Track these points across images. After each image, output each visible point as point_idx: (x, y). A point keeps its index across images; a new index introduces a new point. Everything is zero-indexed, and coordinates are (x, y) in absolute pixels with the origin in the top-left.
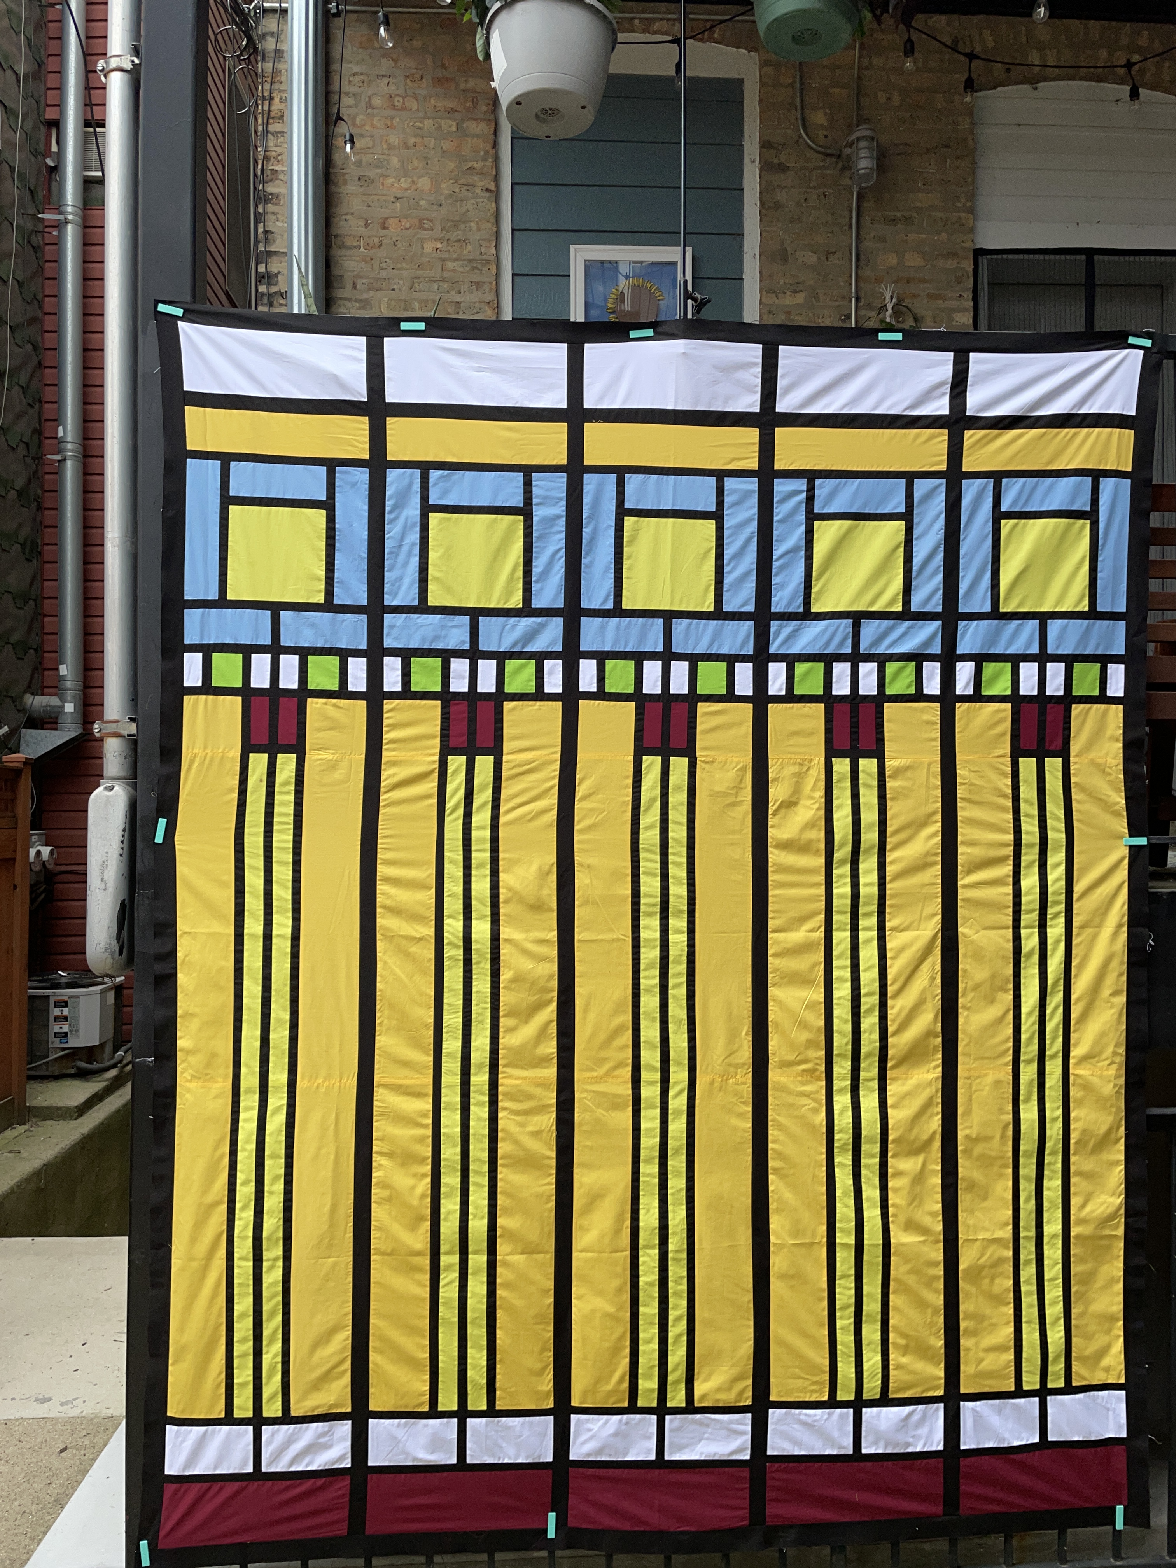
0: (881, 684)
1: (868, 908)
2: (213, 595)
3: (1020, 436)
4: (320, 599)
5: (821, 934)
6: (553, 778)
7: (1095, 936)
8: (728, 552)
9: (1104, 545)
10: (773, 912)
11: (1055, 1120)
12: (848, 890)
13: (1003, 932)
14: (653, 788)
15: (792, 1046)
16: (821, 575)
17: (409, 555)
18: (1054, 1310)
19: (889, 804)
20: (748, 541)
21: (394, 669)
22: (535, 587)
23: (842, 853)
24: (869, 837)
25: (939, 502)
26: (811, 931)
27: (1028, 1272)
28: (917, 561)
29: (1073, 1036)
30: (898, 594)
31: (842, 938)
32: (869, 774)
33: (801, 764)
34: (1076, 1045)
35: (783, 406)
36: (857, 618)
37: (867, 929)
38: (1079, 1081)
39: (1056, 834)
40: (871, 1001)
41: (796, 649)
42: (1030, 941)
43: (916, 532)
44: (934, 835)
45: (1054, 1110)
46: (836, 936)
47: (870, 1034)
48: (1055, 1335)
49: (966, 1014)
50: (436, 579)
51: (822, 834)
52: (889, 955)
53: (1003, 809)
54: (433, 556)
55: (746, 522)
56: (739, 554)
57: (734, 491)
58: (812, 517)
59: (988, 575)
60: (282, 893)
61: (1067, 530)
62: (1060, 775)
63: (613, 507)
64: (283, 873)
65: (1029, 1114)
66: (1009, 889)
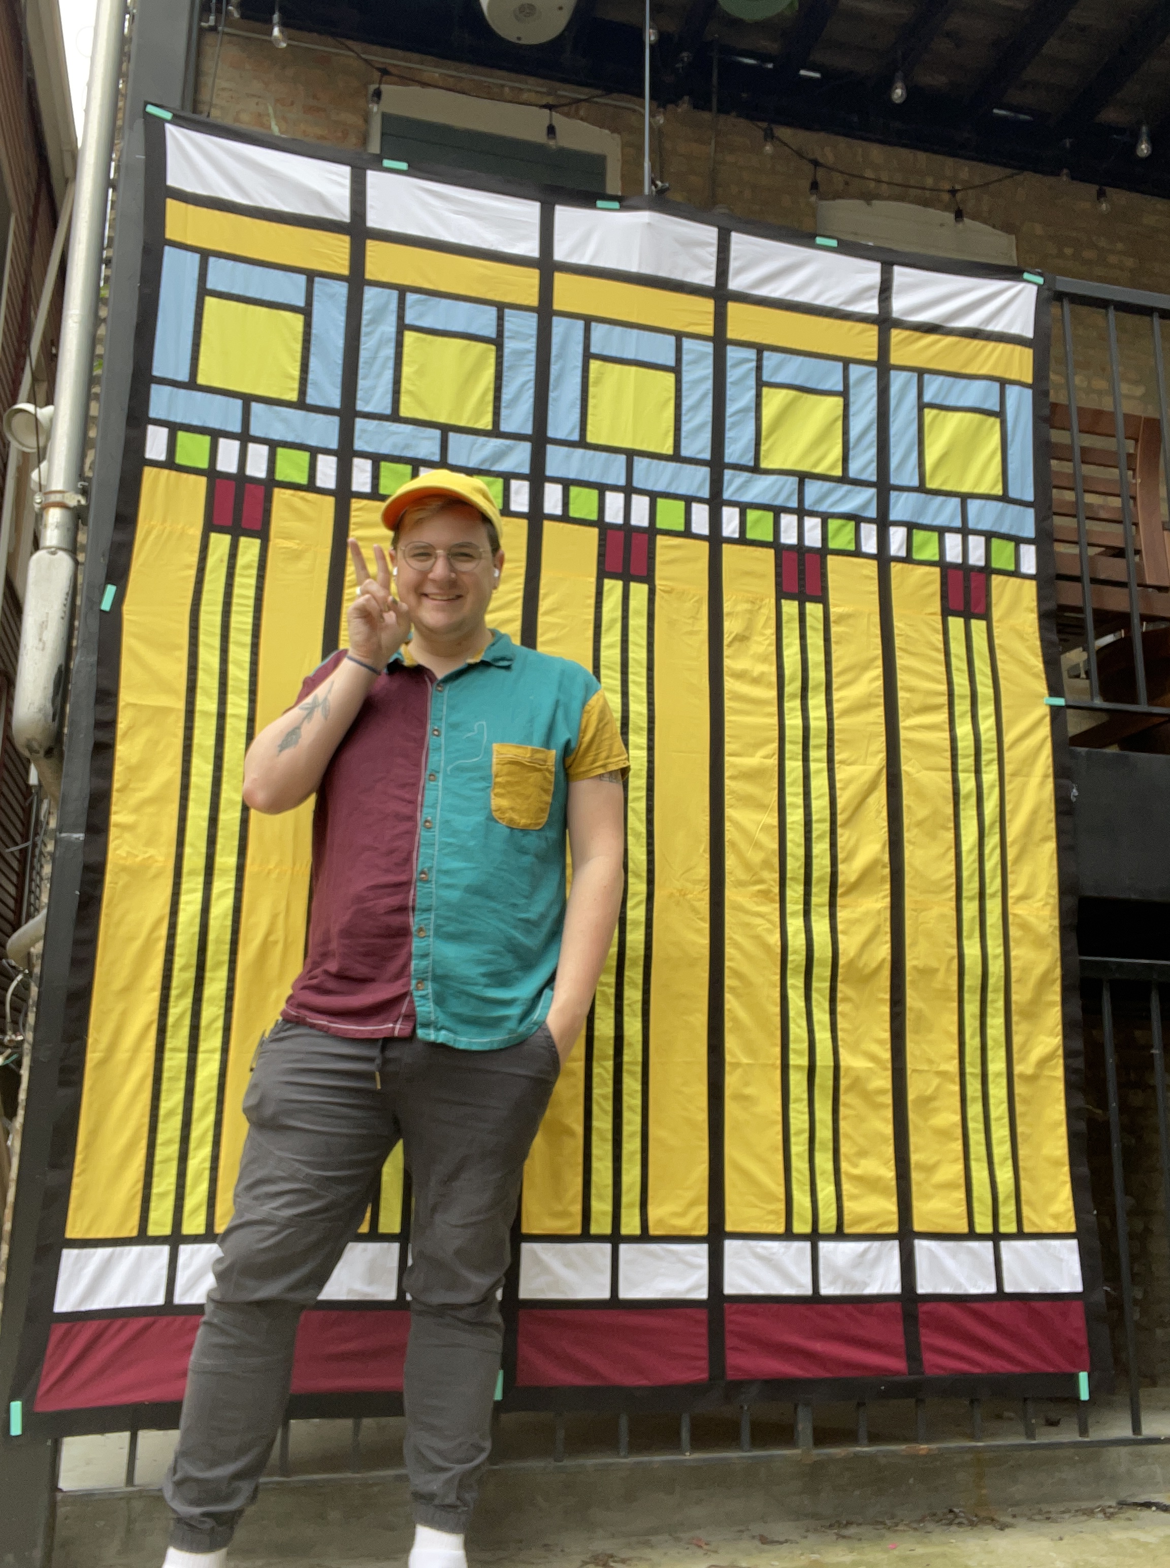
0: (824, 538)
1: (818, 740)
2: (184, 376)
3: (937, 342)
4: (293, 396)
5: (774, 761)
6: (517, 591)
7: (1024, 785)
8: (686, 404)
9: (1013, 440)
10: (730, 736)
11: (996, 957)
12: (799, 722)
13: (943, 773)
14: (613, 610)
15: (747, 866)
16: (769, 435)
17: (383, 367)
18: (1002, 1150)
19: (834, 647)
20: (704, 396)
21: (363, 471)
22: (504, 412)
23: (793, 687)
24: (817, 675)
25: (871, 387)
26: (766, 757)
27: (975, 1110)
28: (854, 434)
29: (1011, 878)
30: (837, 461)
31: (794, 767)
32: (816, 618)
33: (753, 603)
34: (1013, 886)
35: (734, 284)
36: (803, 477)
37: (818, 760)
38: (1017, 920)
39: (985, 689)
40: (821, 828)
41: (747, 498)
42: (967, 784)
43: (853, 409)
44: (875, 679)
45: (995, 948)
46: (789, 764)
47: (822, 858)
48: (1005, 1175)
49: (911, 848)
50: (410, 393)
51: (774, 669)
52: (838, 785)
53: (936, 661)
54: (406, 370)
55: (702, 380)
56: (696, 407)
57: (691, 351)
58: (760, 384)
59: (915, 454)
60: (239, 674)
61: (980, 425)
62: (985, 636)
63: (580, 349)
64: (240, 654)
65: (972, 950)
66: (947, 735)
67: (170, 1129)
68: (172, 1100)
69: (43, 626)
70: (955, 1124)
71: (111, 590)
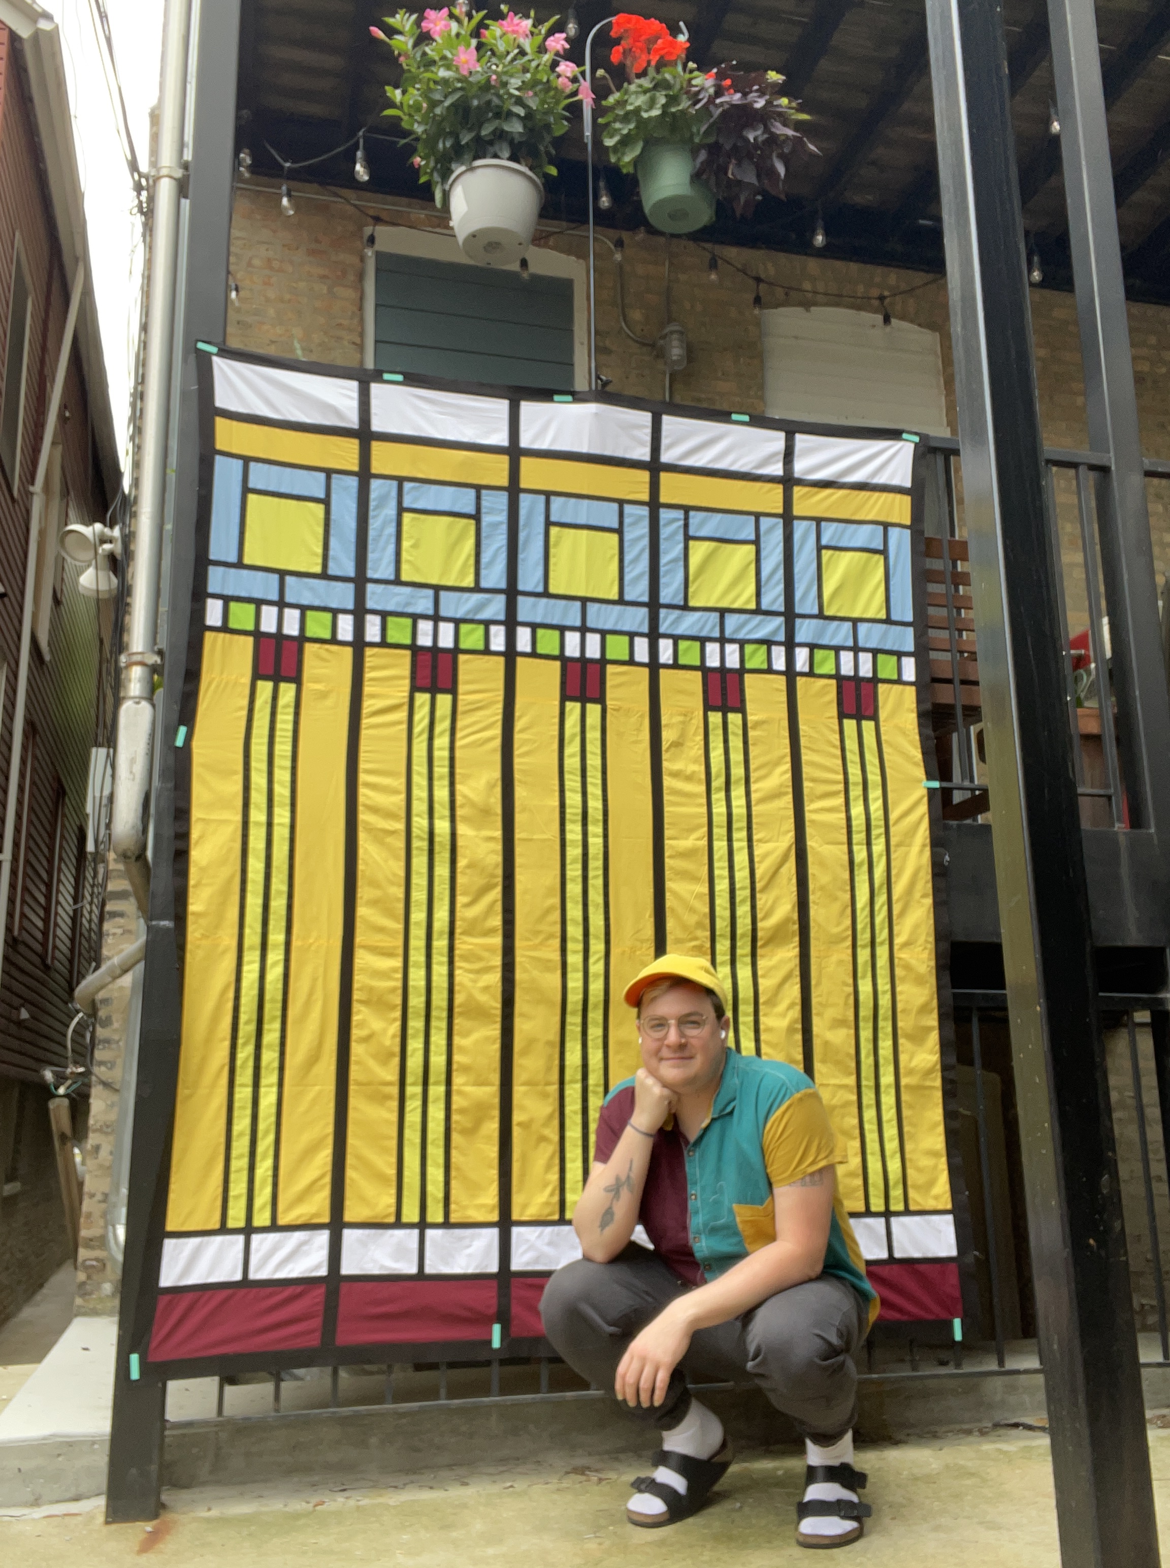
0: (742, 661)
1: (740, 824)
2: (233, 558)
3: (832, 494)
4: (318, 569)
5: (705, 842)
6: (497, 714)
7: (907, 854)
8: (628, 558)
9: (894, 574)
10: (669, 824)
11: (884, 992)
12: (724, 810)
13: (840, 847)
14: (574, 726)
15: (685, 927)
16: (695, 579)
17: (387, 542)
18: (892, 1145)
19: (751, 748)
20: (642, 551)
21: (374, 625)
22: (483, 572)
23: (718, 782)
24: (738, 771)
25: (778, 534)
26: (698, 839)
27: (870, 1114)
28: (764, 574)
29: (896, 929)
30: (751, 597)
31: (720, 846)
32: (736, 725)
33: (685, 715)
34: (898, 935)
35: (666, 457)
36: (723, 612)
37: (739, 840)
38: (901, 963)
39: (874, 777)
40: (743, 894)
41: (679, 631)
42: (860, 854)
43: (763, 554)
44: (785, 772)
45: (884, 985)
46: (717, 844)
47: (744, 918)
48: (894, 1166)
49: (816, 907)
50: (408, 561)
51: (703, 768)
52: (756, 859)
53: (834, 756)
54: (405, 544)
55: (639, 538)
56: (636, 560)
57: (631, 515)
58: (687, 538)
59: (815, 588)
60: (282, 791)
61: (868, 561)
62: (874, 734)
63: (541, 519)
64: (282, 776)
65: (865, 987)
66: (843, 815)
67: (241, 1146)
68: (242, 1124)
69: (132, 761)
70: (854, 1127)
71: (183, 730)
